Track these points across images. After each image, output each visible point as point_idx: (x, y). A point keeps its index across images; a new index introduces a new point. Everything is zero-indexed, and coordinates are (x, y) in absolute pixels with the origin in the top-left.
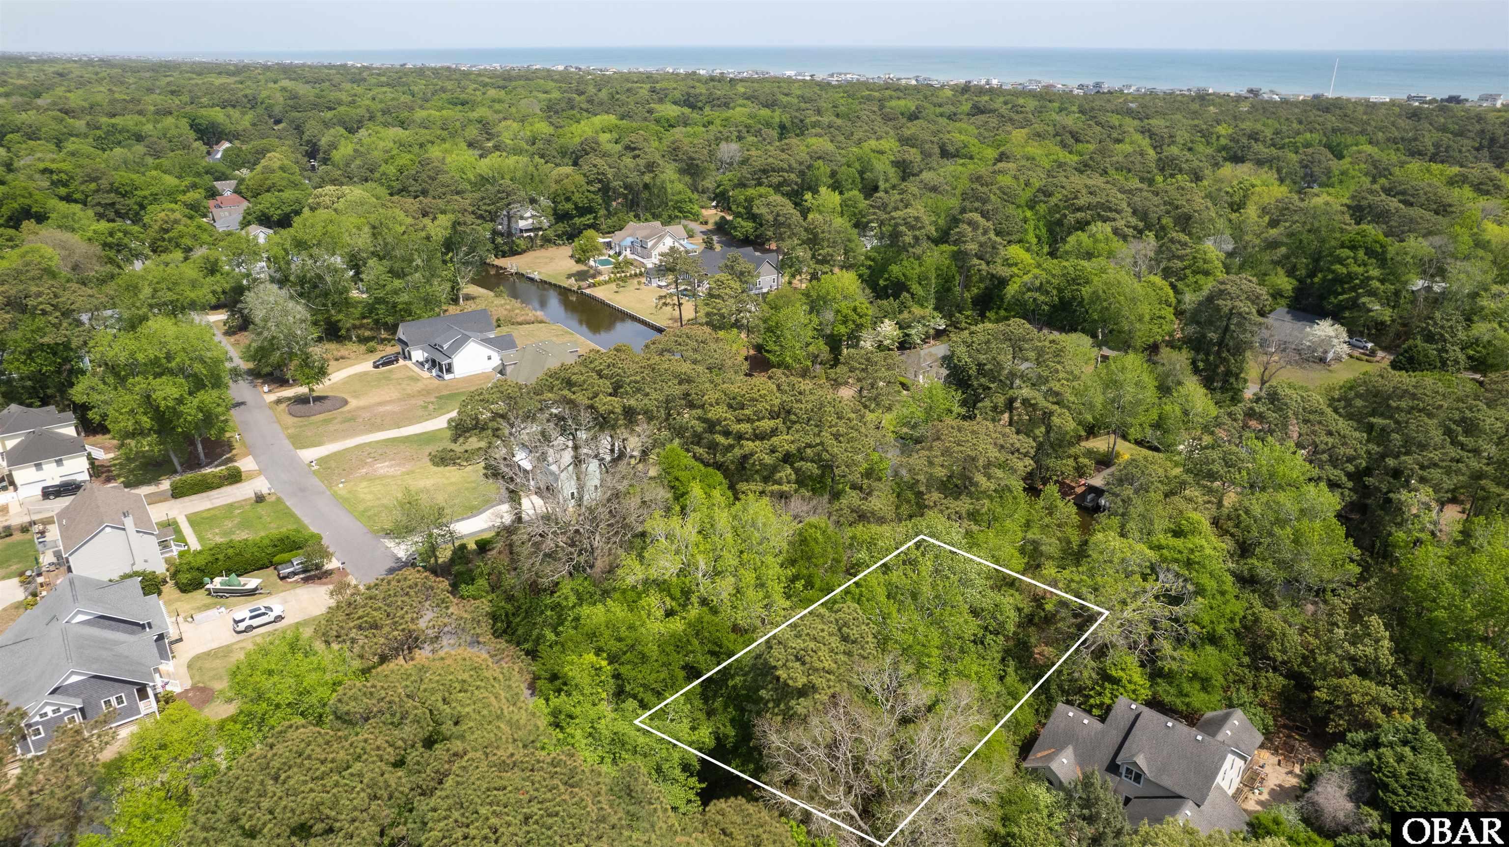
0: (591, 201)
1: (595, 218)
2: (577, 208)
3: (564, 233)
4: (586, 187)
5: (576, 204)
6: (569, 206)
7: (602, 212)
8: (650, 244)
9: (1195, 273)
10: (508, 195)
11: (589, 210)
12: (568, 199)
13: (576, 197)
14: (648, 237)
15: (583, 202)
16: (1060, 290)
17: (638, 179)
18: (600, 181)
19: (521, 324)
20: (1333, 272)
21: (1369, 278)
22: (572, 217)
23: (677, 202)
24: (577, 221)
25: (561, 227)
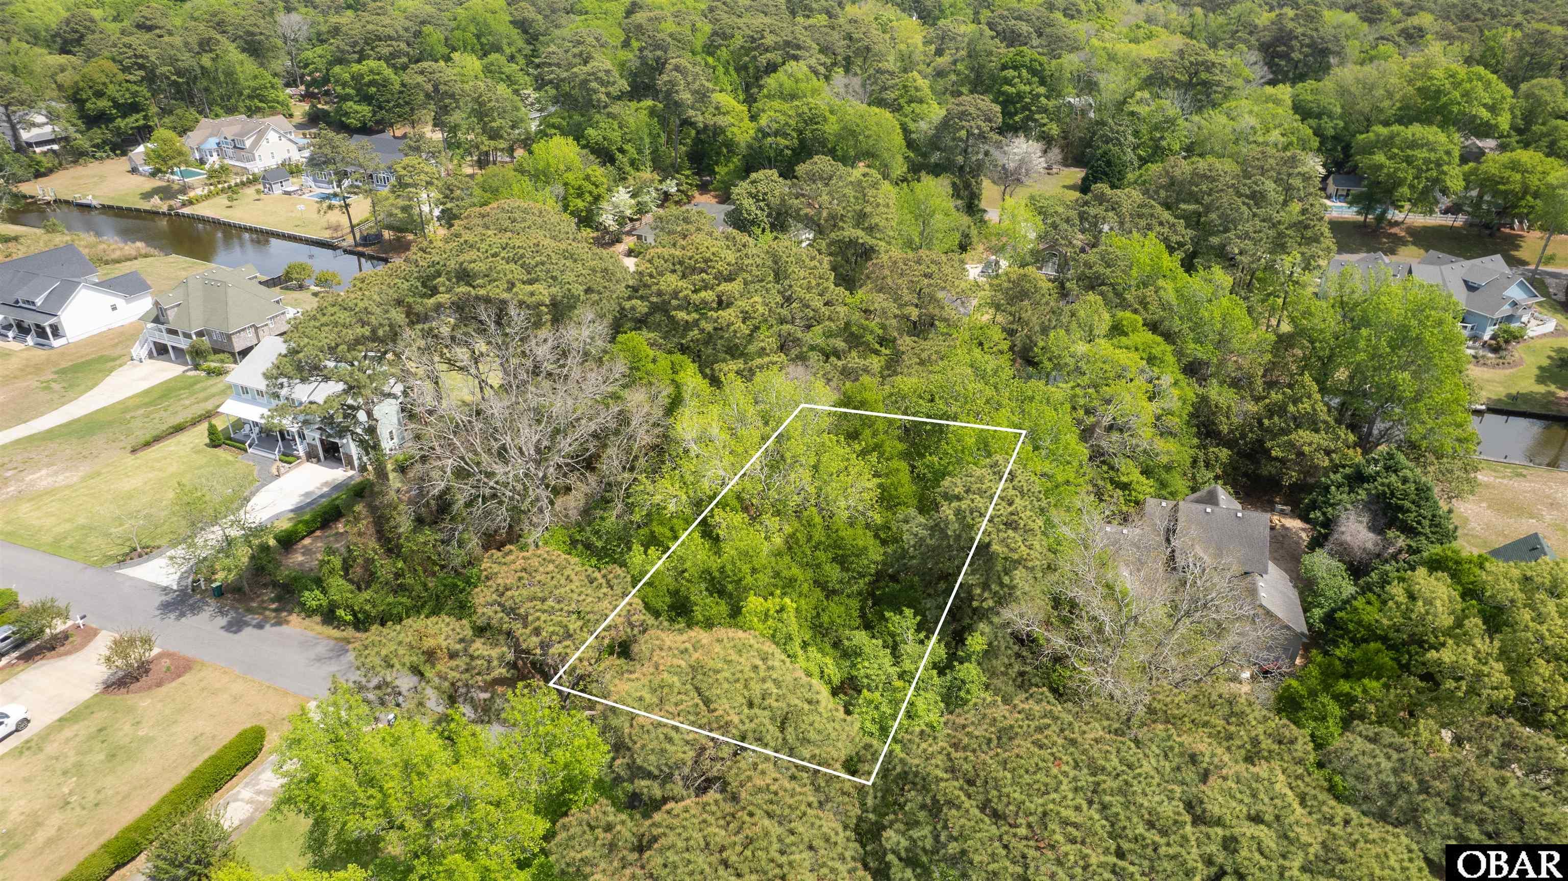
0: (135, 94)
2: (116, 105)
3: (105, 142)
4: (122, 76)
5: (114, 100)
6: (103, 104)
7: (154, 109)
8: (248, 143)
9: (910, 102)
11: (134, 108)
12: (99, 94)
13: (111, 91)
14: (244, 134)
15: (124, 97)
16: (800, 132)
18: (141, 67)
19: (118, 261)
20: (1003, 93)
21: (1038, 96)
22: (111, 119)
24: (121, 123)
25: (98, 134)
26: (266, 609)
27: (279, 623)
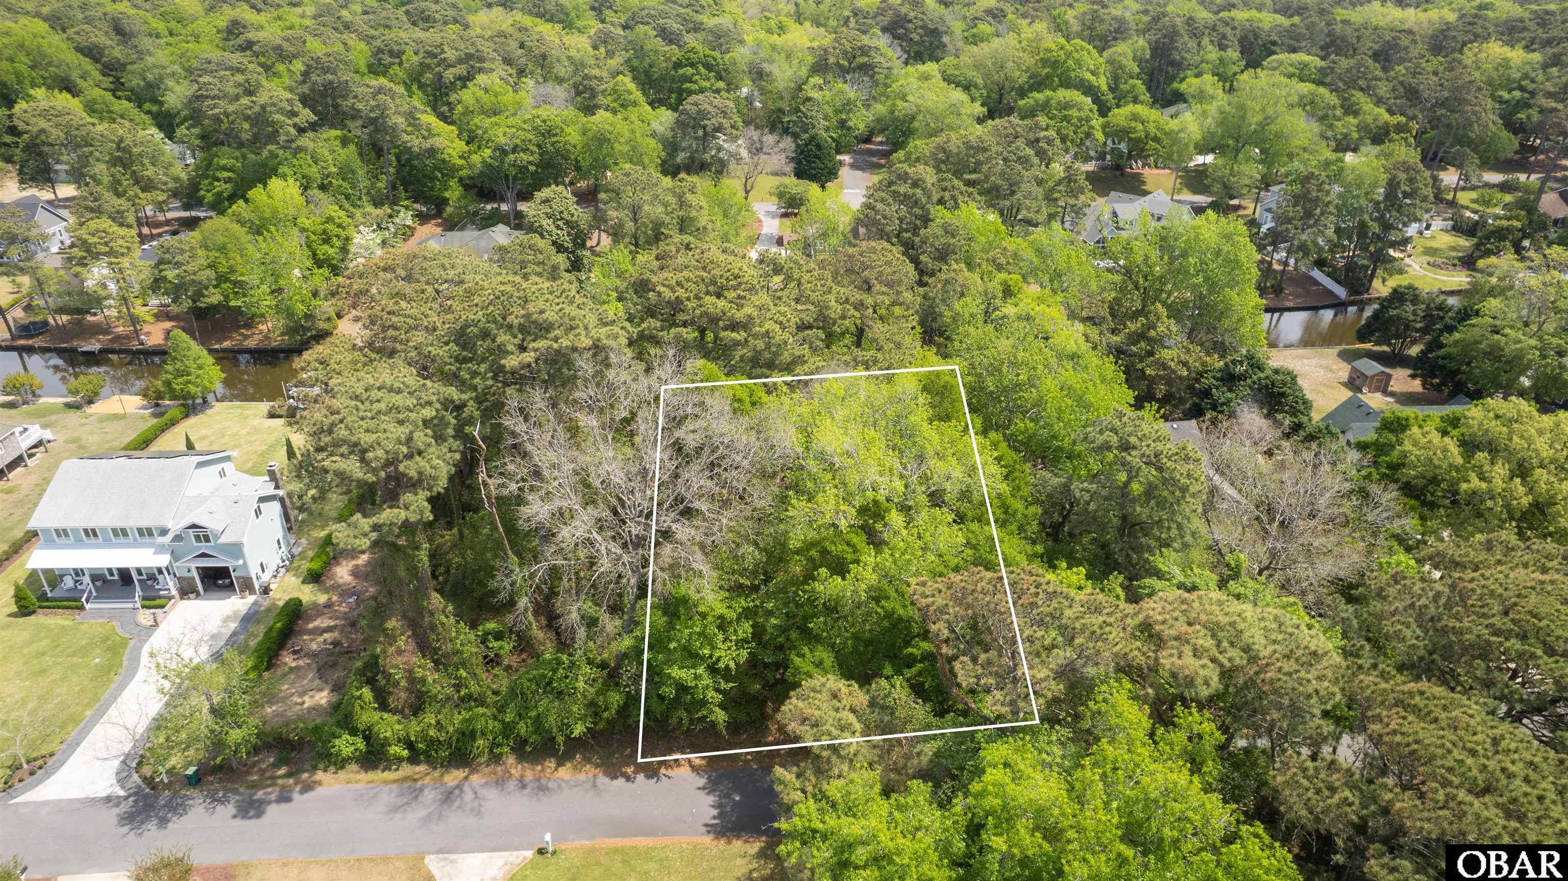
26: (273, 778)
27: (307, 788)
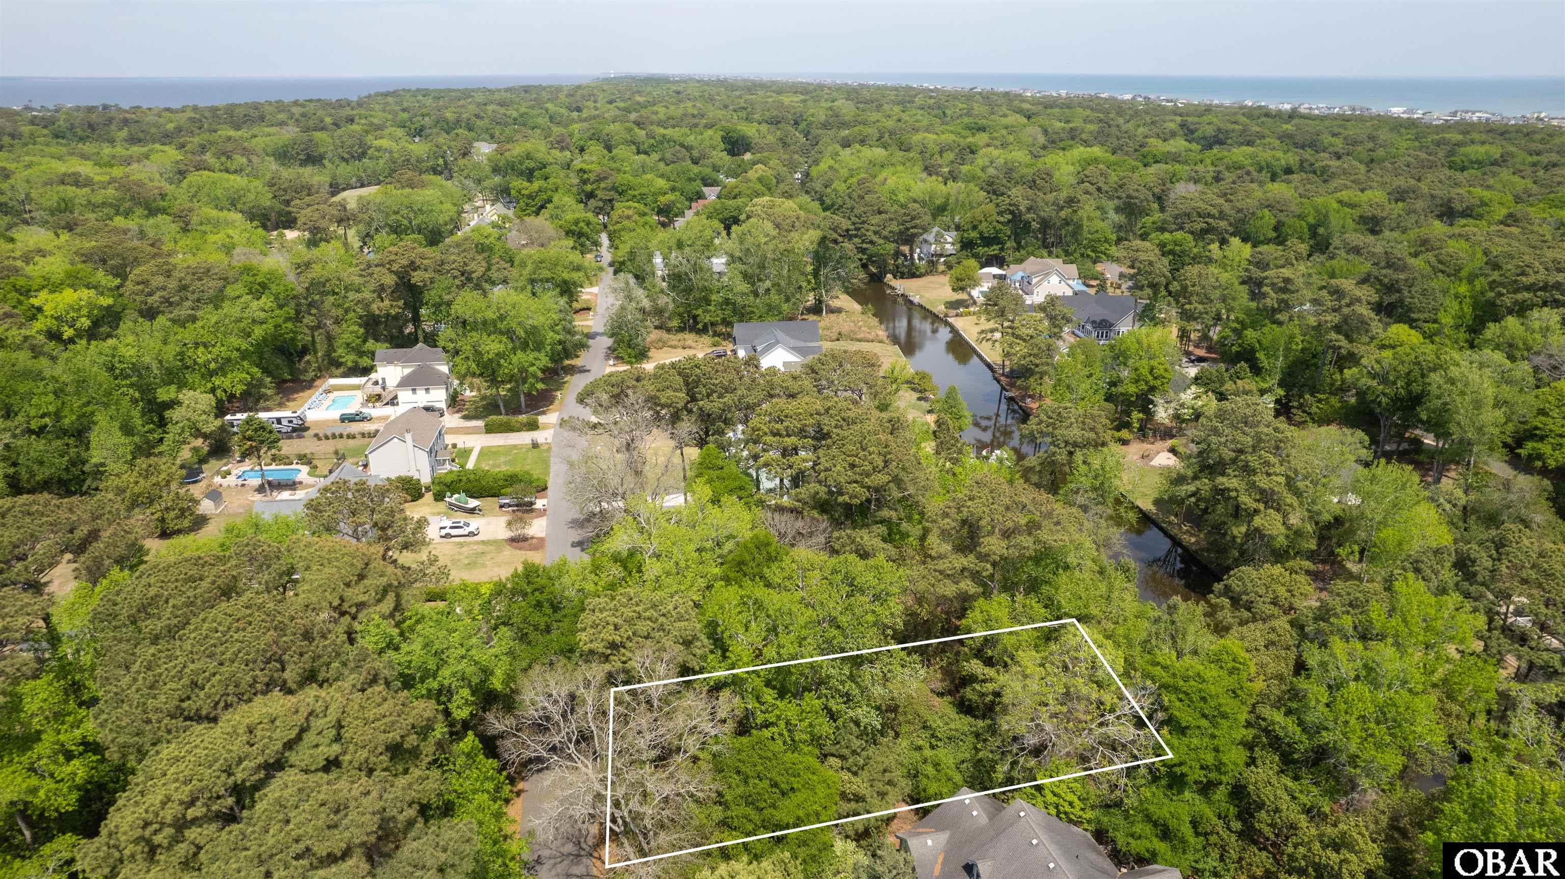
0: (999, 231)
1: (1002, 249)
4: (995, 217)
5: (981, 233)
6: (974, 234)
7: (1010, 244)
10: (913, 219)
11: (996, 241)
13: (983, 227)
14: (1035, 273)
15: (989, 232)
17: (1054, 214)
18: (1012, 212)
23: (1091, 240)
